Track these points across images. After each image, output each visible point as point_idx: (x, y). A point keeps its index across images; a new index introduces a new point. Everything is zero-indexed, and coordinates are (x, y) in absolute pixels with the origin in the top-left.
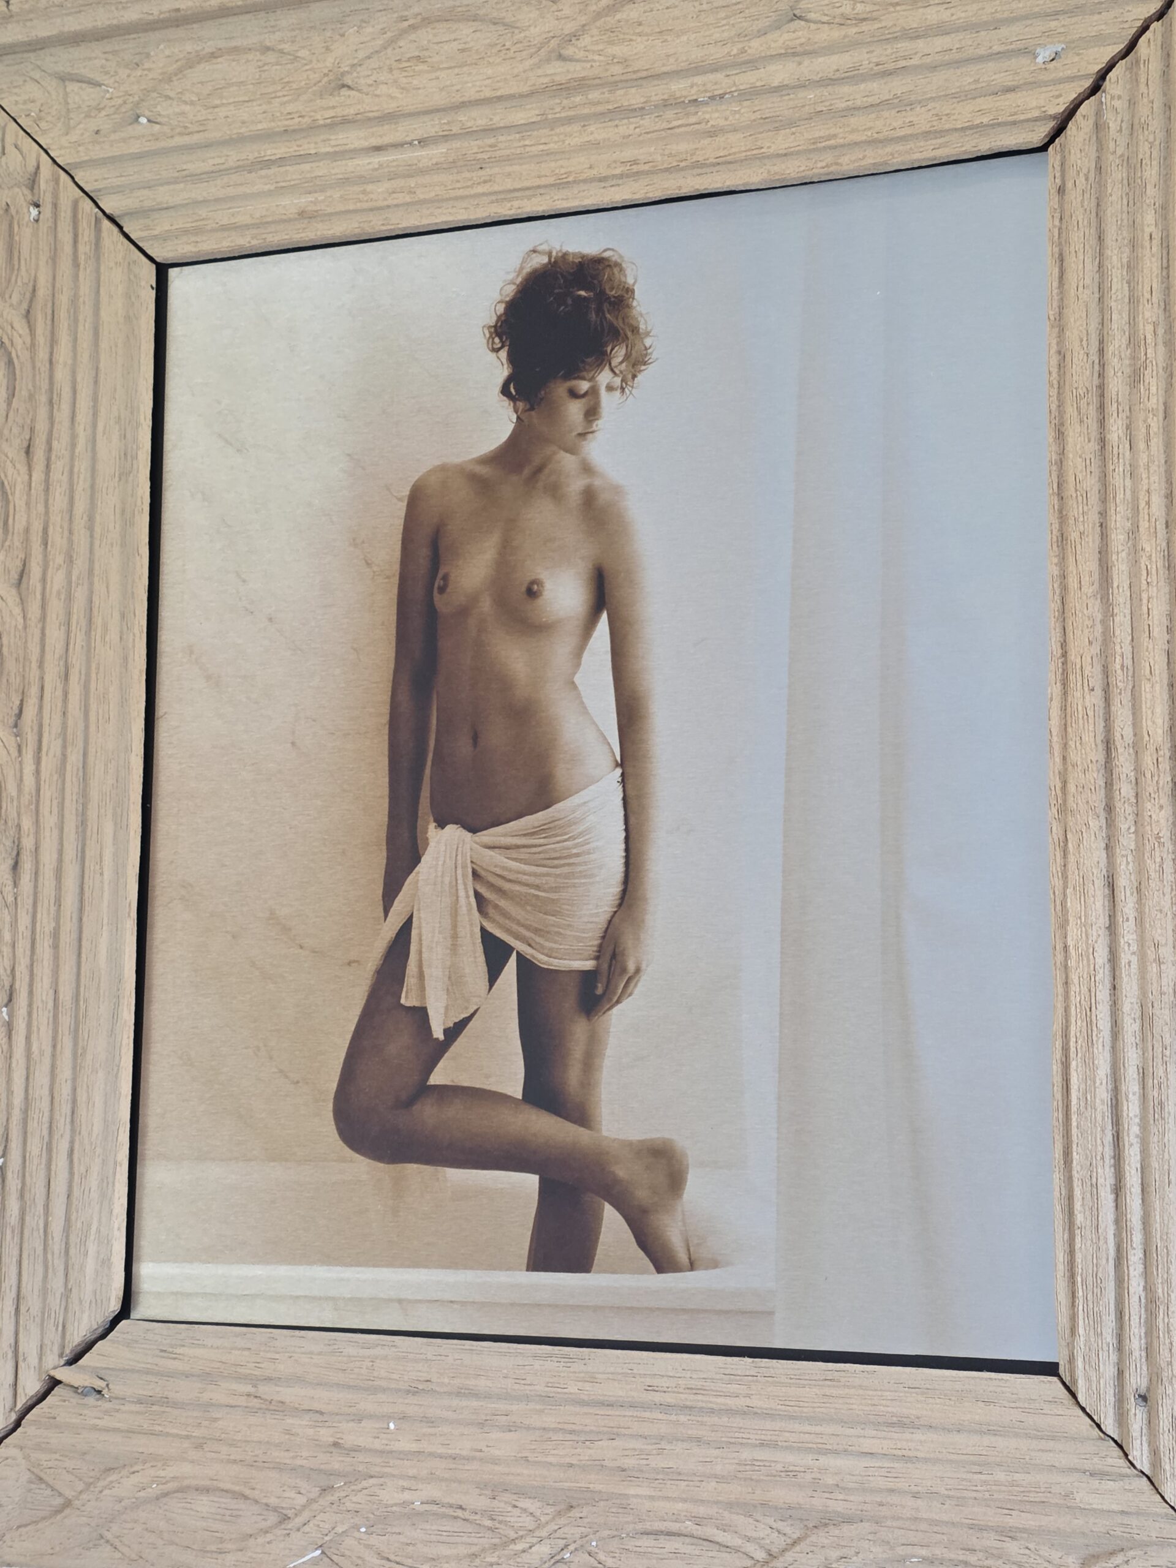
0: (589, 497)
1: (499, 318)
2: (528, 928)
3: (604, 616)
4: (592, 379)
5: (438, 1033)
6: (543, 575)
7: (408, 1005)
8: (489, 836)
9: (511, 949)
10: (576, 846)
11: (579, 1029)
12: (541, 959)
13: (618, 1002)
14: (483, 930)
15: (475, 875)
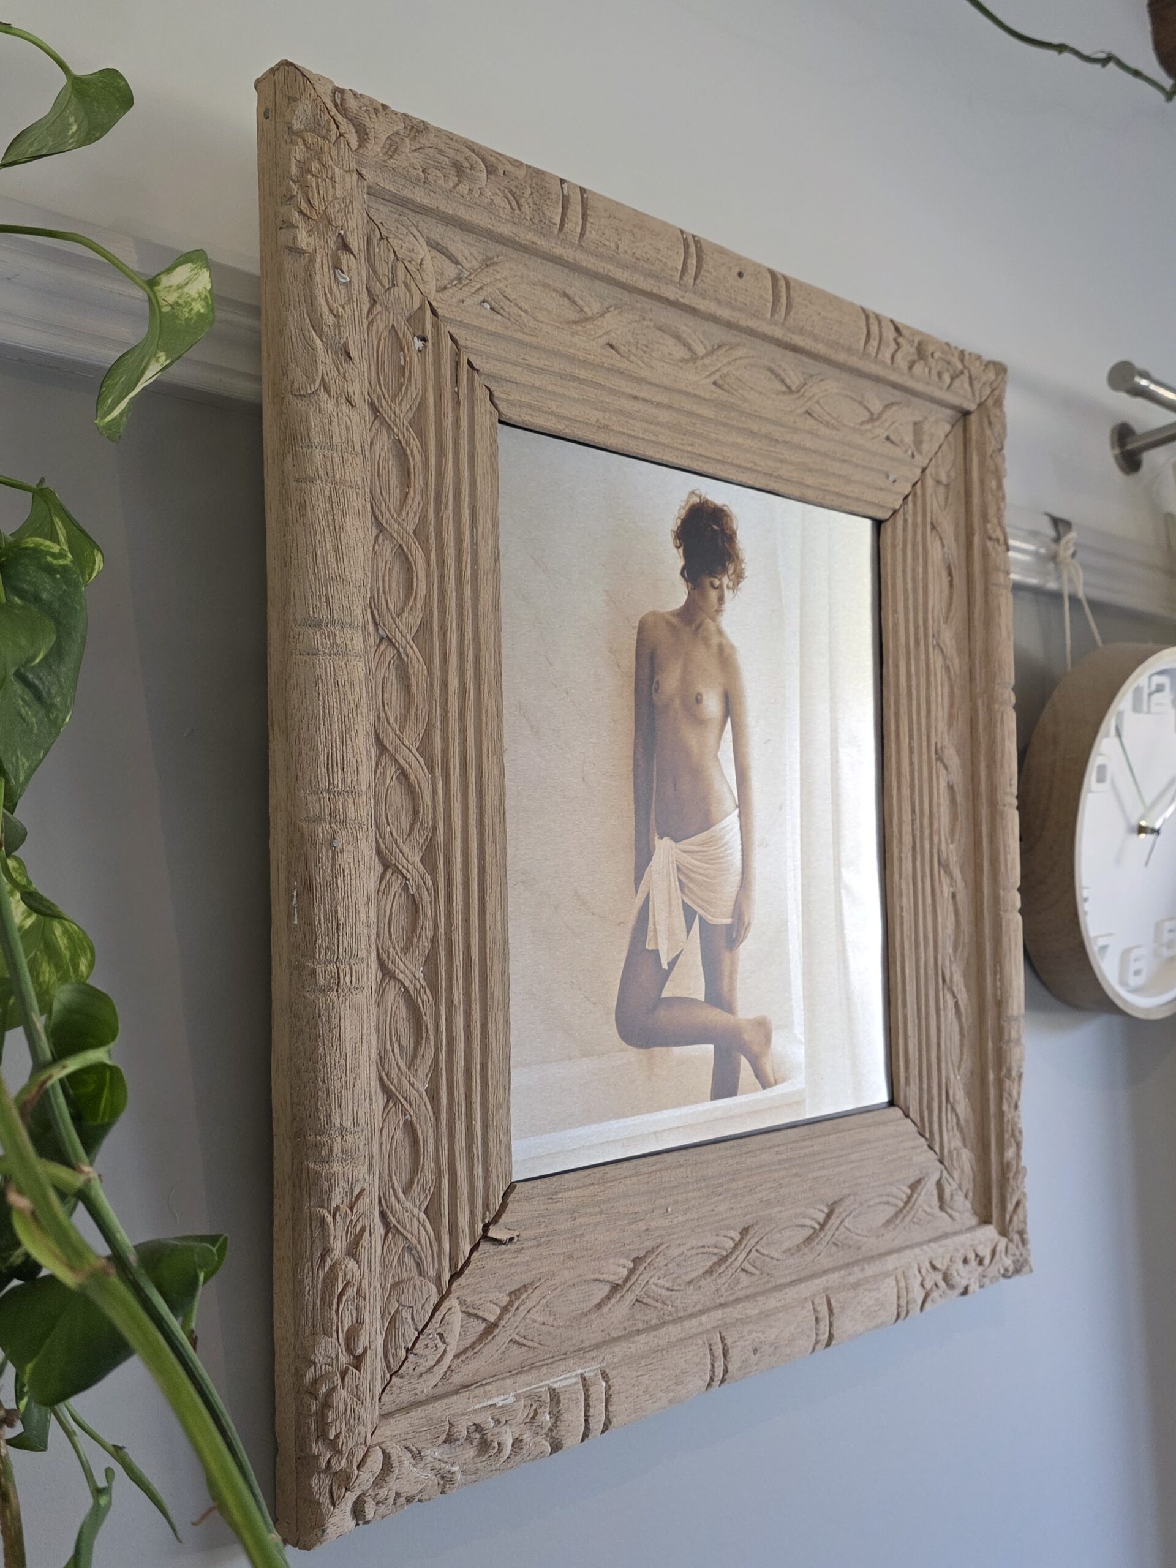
0: (721, 648)
1: (678, 527)
2: (703, 900)
3: (729, 720)
4: (720, 579)
5: (665, 966)
6: (703, 691)
7: (650, 949)
8: (684, 845)
9: (696, 913)
10: (721, 852)
11: (726, 957)
12: (710, 919)
13: (742, 941)
14: (683, 902)
15: (679, 869)
